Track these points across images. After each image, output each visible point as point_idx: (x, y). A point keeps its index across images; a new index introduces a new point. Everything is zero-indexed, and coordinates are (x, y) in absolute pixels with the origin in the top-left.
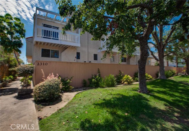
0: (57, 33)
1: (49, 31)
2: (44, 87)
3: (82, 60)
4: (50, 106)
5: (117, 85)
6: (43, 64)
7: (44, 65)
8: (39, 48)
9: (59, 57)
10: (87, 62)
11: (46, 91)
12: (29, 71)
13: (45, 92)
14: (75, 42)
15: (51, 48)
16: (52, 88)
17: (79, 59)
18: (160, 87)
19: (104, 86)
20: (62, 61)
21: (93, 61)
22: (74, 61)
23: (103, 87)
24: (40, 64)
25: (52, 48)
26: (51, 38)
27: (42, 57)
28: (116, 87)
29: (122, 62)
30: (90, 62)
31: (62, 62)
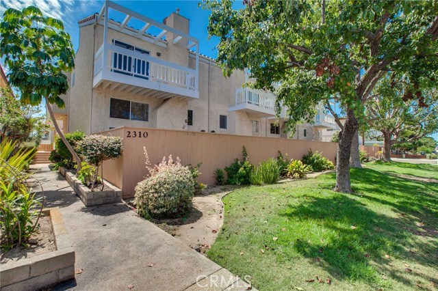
0: (148, 63)
1: (130, 58)
2: (168, 187)
3: (196, 127)
4: (191, 225)
5: (281, 179)
6: (138, 134)
7: (140, 136)
8: (105, 97)
9: (149, 119)
10: (207, 131)
11: (173, 194)
12: (112, 149)
13: (170, 196)
14: (185, 87)
15: (132, 99)
16: (185, 187)
17: (191, 124)
18: (362, 182)
19: (261, 182)
20: (158, 127)
21: (219, 130)
22: (183, 128)
23: (259, 184)
24: (132, 134)
25: (135, 99)
26: (129, 72)
27: (111, 116)
28: (281, 183)
29: (274, 133)
30: (213, 132)
31: (159, 130)
